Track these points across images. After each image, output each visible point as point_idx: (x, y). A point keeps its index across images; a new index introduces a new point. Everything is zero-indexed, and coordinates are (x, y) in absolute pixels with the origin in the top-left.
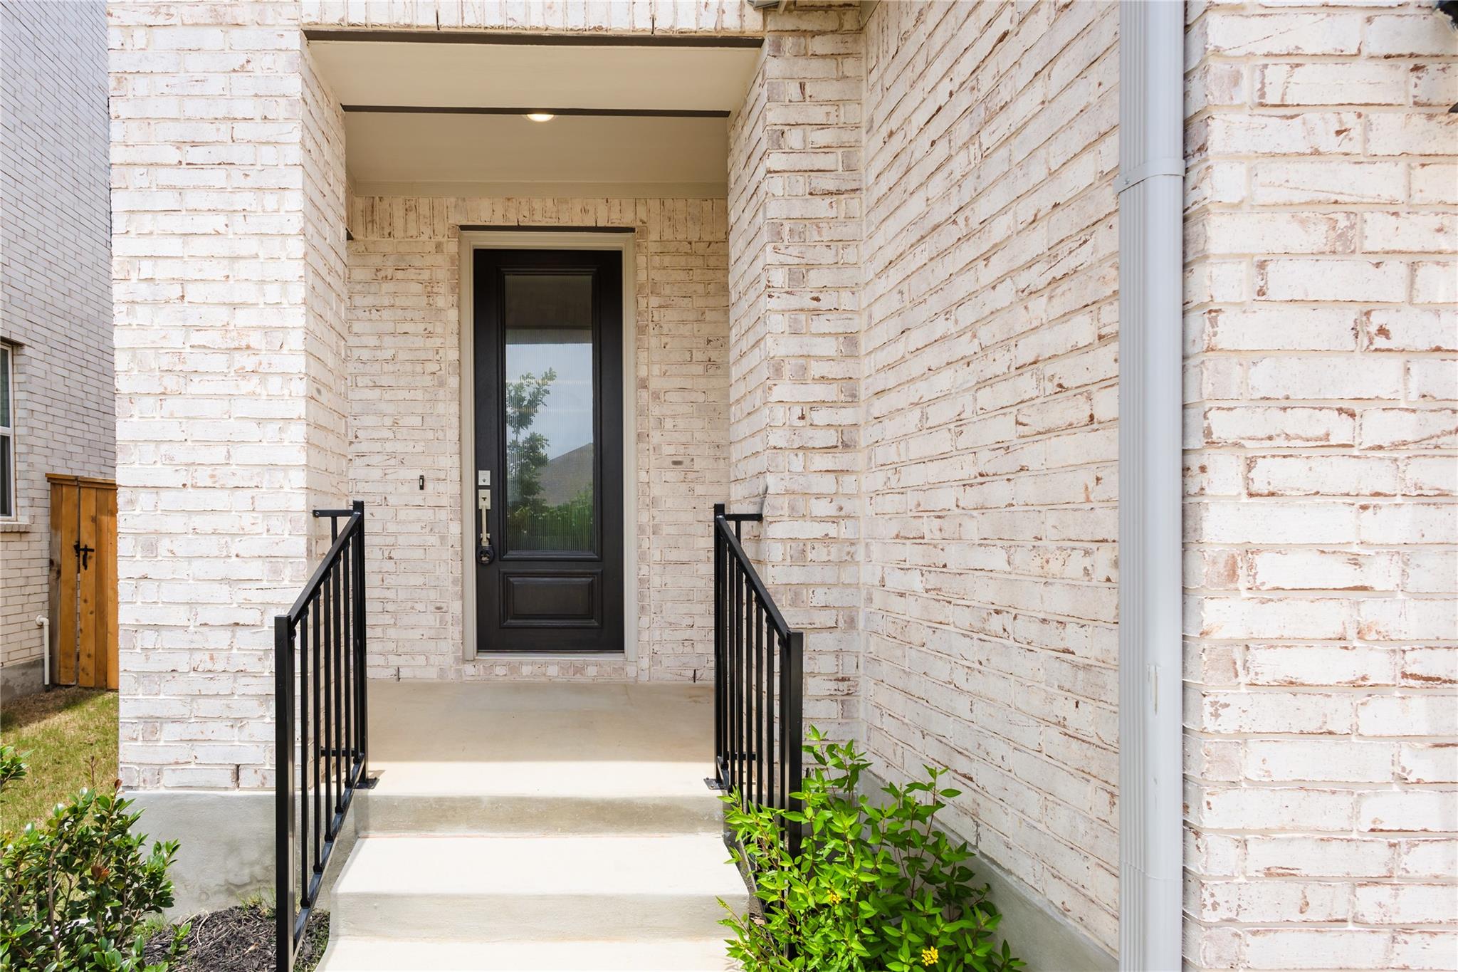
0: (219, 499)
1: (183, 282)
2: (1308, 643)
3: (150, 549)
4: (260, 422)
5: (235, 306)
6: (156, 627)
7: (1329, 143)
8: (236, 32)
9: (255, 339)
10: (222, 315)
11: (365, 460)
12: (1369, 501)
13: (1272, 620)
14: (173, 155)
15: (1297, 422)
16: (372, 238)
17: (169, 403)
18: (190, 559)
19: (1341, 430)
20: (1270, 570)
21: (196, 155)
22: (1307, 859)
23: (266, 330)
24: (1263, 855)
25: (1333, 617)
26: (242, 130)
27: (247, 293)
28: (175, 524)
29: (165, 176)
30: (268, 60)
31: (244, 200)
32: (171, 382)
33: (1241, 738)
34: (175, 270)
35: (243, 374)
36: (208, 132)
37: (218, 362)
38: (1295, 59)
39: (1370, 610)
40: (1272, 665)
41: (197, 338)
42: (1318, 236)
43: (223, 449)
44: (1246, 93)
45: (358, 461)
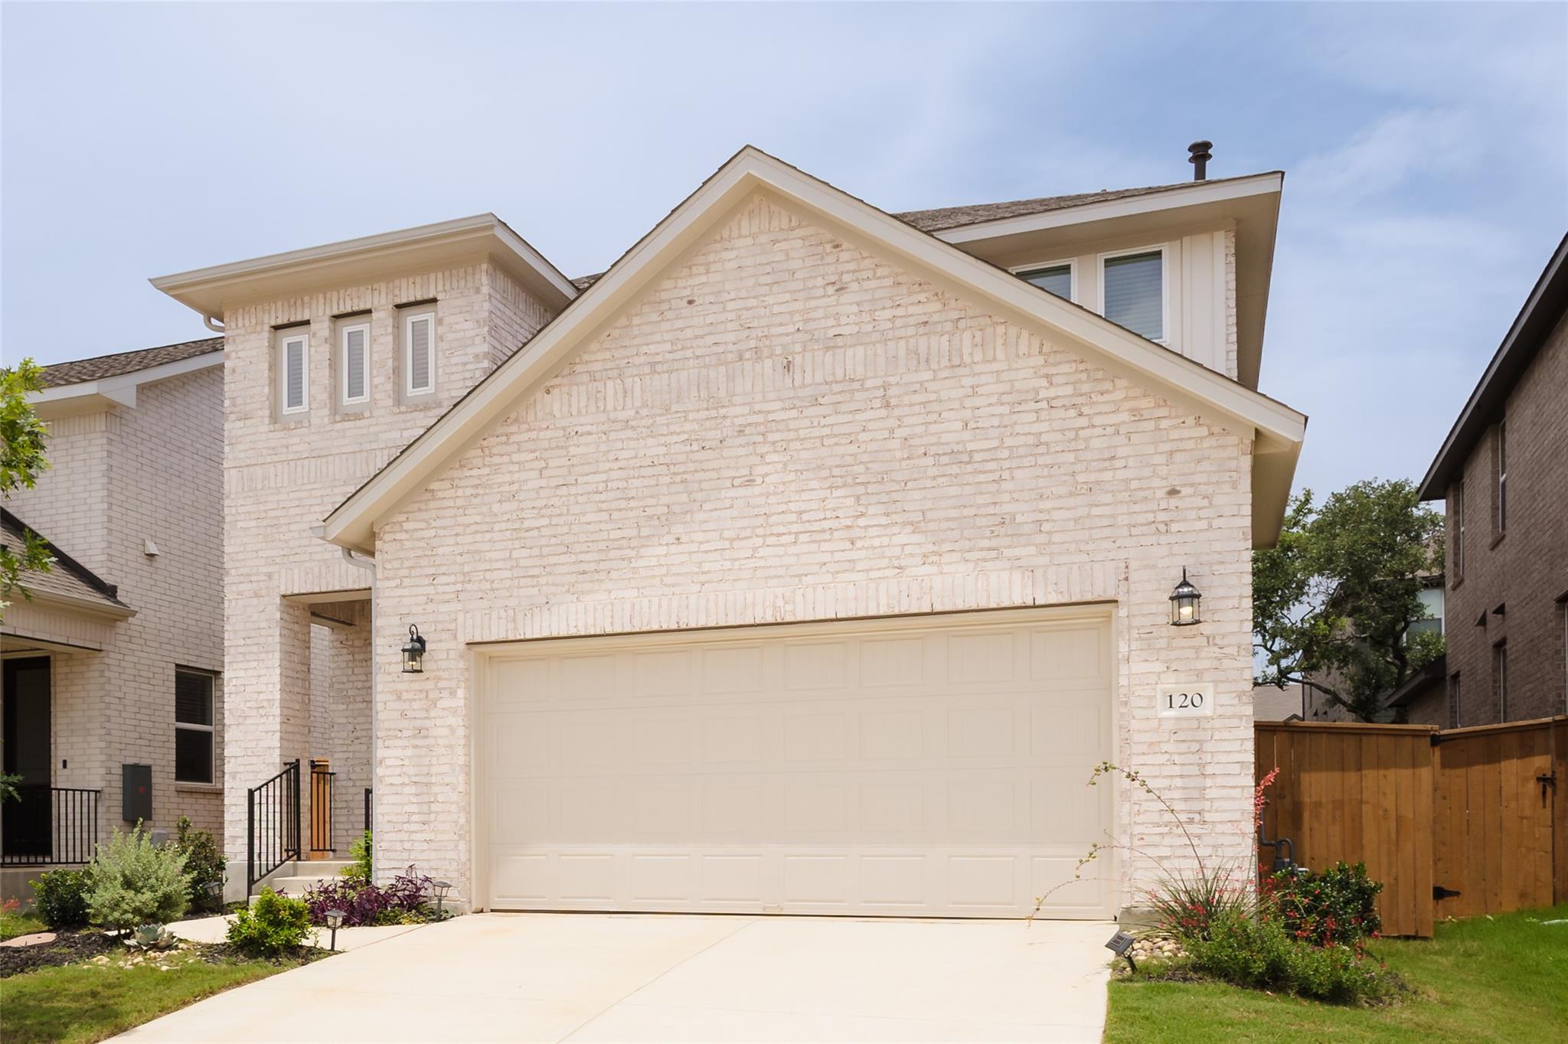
0: (254, 760)
1: (245, 685)
2: (394, 776)
3: (234, 778)
4: (266, 732)
5: (259, 693)
6: (235, 805)
7: (396, 679)
8: (261, 599)
9: (265, 704)
10: (255, 696)
11: (359, 741)
12: (405, 747)
13: (388, 772)
14: (242, 642)
15: (390, 733)
16: (362, 623)
17: (241, 726)
18: (245, 781)
19: (399, 734)
20: (388, 762)
21: (249, 641)
22: (394, 818)
23: (268, 700)
24: (387, 818)
25: (398, 771)
26: (263, 632)
27: (263, 688)
28: (241, 769)
29: (240, 650)
30: (270, 608)
31: (263, 656)
32: (241, 720)
33: (383, 795)
34: (242, 681)
35: (262, 716)
36: (253, 634)
37: (254, 712)
38: (390, 664)
39: (405, 769)
40: (389, 780)
41: (249, 705)
42: (395, 697)
43: (255, 743)
44: (382, 670)
45: (356, 742)
